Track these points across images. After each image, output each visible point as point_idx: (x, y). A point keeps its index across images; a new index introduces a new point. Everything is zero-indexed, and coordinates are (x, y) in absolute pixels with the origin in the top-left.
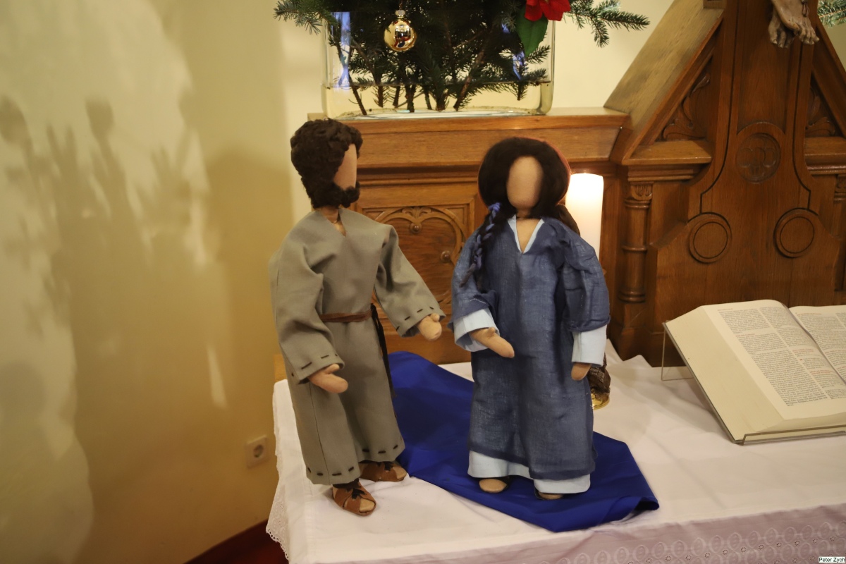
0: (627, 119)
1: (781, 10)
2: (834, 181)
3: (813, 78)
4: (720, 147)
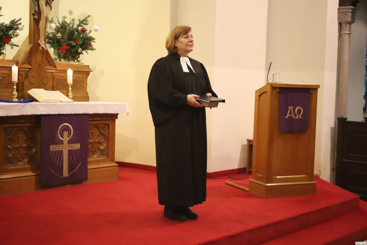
0: (18, 61)
1: (41, 45)
2: (50, 73)
3: (46, 57)
4: (33, 65)
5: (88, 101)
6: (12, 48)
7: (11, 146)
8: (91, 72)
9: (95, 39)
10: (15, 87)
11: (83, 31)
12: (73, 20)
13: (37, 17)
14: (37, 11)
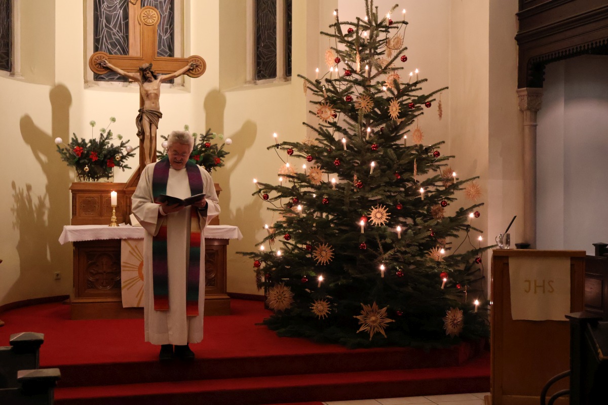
5: (218, 224)
6: (124, 170)
7: (94, 270)
8: (220, 192)
9: (229, 153)
10: (114, 211)
11: (207, 147)
12: (194, 135)
13: (141, 137)
14: (140, 131)
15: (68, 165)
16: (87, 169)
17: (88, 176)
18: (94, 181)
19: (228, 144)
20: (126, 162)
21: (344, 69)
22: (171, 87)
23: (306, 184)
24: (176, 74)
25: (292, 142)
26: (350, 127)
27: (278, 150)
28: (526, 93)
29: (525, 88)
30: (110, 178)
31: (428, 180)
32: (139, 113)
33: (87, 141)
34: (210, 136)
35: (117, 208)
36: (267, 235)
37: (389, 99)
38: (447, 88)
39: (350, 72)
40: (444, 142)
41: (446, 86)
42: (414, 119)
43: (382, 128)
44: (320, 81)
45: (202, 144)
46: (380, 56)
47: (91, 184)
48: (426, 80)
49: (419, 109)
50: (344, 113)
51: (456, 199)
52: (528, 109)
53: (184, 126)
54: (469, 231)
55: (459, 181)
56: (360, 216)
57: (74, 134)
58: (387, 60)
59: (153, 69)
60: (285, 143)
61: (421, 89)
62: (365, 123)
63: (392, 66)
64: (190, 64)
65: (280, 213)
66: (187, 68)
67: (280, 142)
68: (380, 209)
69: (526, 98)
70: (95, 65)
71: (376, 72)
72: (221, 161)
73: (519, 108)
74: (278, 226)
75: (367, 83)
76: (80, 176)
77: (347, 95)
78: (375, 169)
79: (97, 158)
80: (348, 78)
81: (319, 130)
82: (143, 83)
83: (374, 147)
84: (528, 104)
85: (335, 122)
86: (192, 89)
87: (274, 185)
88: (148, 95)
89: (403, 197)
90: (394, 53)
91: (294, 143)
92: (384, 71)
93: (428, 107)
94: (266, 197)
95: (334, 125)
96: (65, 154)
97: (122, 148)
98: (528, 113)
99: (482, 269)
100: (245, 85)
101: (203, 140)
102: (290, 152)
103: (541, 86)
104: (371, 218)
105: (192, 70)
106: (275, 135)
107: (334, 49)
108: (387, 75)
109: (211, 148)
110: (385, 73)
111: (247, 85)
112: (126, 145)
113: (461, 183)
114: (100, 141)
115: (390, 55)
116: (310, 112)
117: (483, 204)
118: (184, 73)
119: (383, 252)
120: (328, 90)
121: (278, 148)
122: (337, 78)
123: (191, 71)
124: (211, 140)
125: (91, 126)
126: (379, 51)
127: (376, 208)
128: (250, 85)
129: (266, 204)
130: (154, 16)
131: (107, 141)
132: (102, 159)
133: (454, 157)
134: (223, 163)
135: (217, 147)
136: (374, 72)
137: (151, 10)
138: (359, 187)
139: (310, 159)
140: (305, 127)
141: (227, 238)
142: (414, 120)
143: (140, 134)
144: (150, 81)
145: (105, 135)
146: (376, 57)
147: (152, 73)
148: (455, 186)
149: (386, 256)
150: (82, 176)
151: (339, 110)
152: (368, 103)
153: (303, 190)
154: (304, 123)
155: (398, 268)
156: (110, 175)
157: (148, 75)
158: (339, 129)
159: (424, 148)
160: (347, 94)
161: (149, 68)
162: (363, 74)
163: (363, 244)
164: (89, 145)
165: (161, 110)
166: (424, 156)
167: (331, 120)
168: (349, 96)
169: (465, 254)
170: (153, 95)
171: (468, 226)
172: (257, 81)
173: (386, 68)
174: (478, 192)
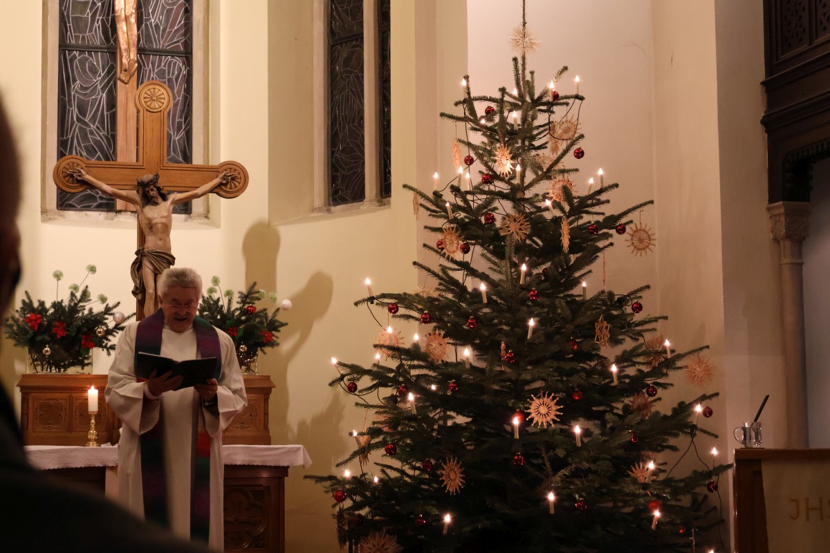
5: (270, 444)
6: (109, 354)
8: (273, 389)
9: (286, 324)
10: (93, 421)
11: (249, 313)
12: (229, 293)
13: (140, 296)
14: (138, 286)
15: (15, 345)
16: (47, 351)
17: (49, 363)
18: (59, 371)
19: (285, 309)
20: (114, 340)
21: (480, 172)
22: (186, 220)
23: (421, 363)
24: (199, 191)
25: (396, 292)
26: (492, 266)
27: (373, 307)
28: (782, 210)
29: (781, 202)
30: (86, 367)
31: (625, 352)
32: (136, 257)
33: (48, 305)
34: (256, 295)
35: (98, 416)
36: (355, 448)
37: (557, 221)
38: (652, 202)
39: (491, 177)
40: (648, 287)
41: (650, 199)
42: (598, 254)
43: (546, 269)
44: (441, 193)
45: (240, 309)
46: (540, 152)
47: (53, 377)
48: (617, 185)
49: (607, 236)
50: (482, 245)
51: (672, 385)
52: (788, 236)
53: (212, 277)
54: (695, 435)
55: (676, 353)
56: (512, 412)
57: (26, 292)
58: (551, 157)
59: (161, 183)
60: (384, 296)
61: (608, 201)
62: (517, 262)
63: (560, 166)
64: (222, 175)
65: (377, 412)
66: (216, 181)
67: (375, 294)
68: (545, 399)
69: (783, 219)
70: (64, 177)
71: (534, 177)
72: (274, 338)
73: (772, 236)
74: (373, 432)
75: (519, 195)
76: (35, 363)
77: (486, 214)
78: (535, 331)
79: (66, 333)
80: (486, 188)
81: (441, 274)
82: (143, 207)
83: (532, 296)
84: (787, 229)
85: (467, 262)
86: (223, 222)
87: (367, 366)
88: (151, 226)
89: (582, 379)
90: (563, 146)
91: (399, 295)
92: (547, 175)
93: (620, 233)
94: (352, 388)
95: (464, 266)
96: (11, 326)
97: (106, 316)
98: (788, 243)
99: (718, 506)
100: (312, 215)
101: (244, 302)
102: (394, 309)
103: (807, 199)
104: (530, 414)
105: (225, 185)
106: (368, 282)
107: (463, 142)
108: (553, 182)
109: (257, 315)
110: (549, 178)
111: (315, 214)
112: (114, 311)
113: (680, 357)
114: (70, 305)
115: (555, 149)
116: (425, 245)
117: (717, 394)
118: (212, 191)
119: (551, 473)
120: (456, 208)
121: (372, 303)
122: (468, 188)
123: (223, 187)
124: (256, 302)
125: (55, 280)
126: (537, 143)
127: (539, 398)
128: (320, 214)
129: (353, 398)
130: (163, 96)
131: (81, 304)
132: (74, 334)
133: (666, 318)
134: (278, 341)
135: (266, 314)
136: (530, 176)
137: (157, 87)
138: (509, 362)
139: (426, 318)
140: (416, 270)
141: (285, 464)
142: (597, 256)
143: (138, 292)
144: (156, 204)
145: (78, 295)
146: (533, 153)
147: (159, 189)
148: (670, 364)
149: (557, 478)
150: (39, 363)
151: (473, 242)
152: (521, 225)
153: (414, 372)
154: (415, 263)
155: (577, 497)
156: (86, 362)
157: (151, 193)
158: (473, 272)
159: (616, 297)
160: (487, 212)
161: (154, 182)
162: (513, 181)
163: (519, 456)
164: (52, 311)
165: (173, 253)
166: (615, 313)
167: (459, 256)
168: (490, 214)
169: (690, 478)
170: (160, 225)
171: (694, 427)
172: (333, 208)
173: (549, 169)
174: (708, 372)
